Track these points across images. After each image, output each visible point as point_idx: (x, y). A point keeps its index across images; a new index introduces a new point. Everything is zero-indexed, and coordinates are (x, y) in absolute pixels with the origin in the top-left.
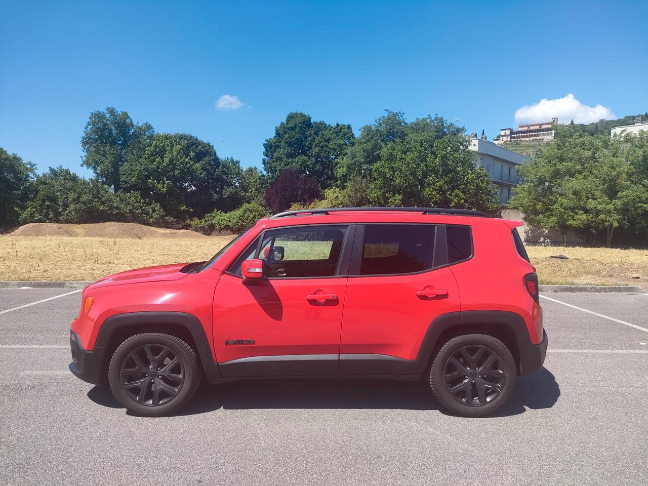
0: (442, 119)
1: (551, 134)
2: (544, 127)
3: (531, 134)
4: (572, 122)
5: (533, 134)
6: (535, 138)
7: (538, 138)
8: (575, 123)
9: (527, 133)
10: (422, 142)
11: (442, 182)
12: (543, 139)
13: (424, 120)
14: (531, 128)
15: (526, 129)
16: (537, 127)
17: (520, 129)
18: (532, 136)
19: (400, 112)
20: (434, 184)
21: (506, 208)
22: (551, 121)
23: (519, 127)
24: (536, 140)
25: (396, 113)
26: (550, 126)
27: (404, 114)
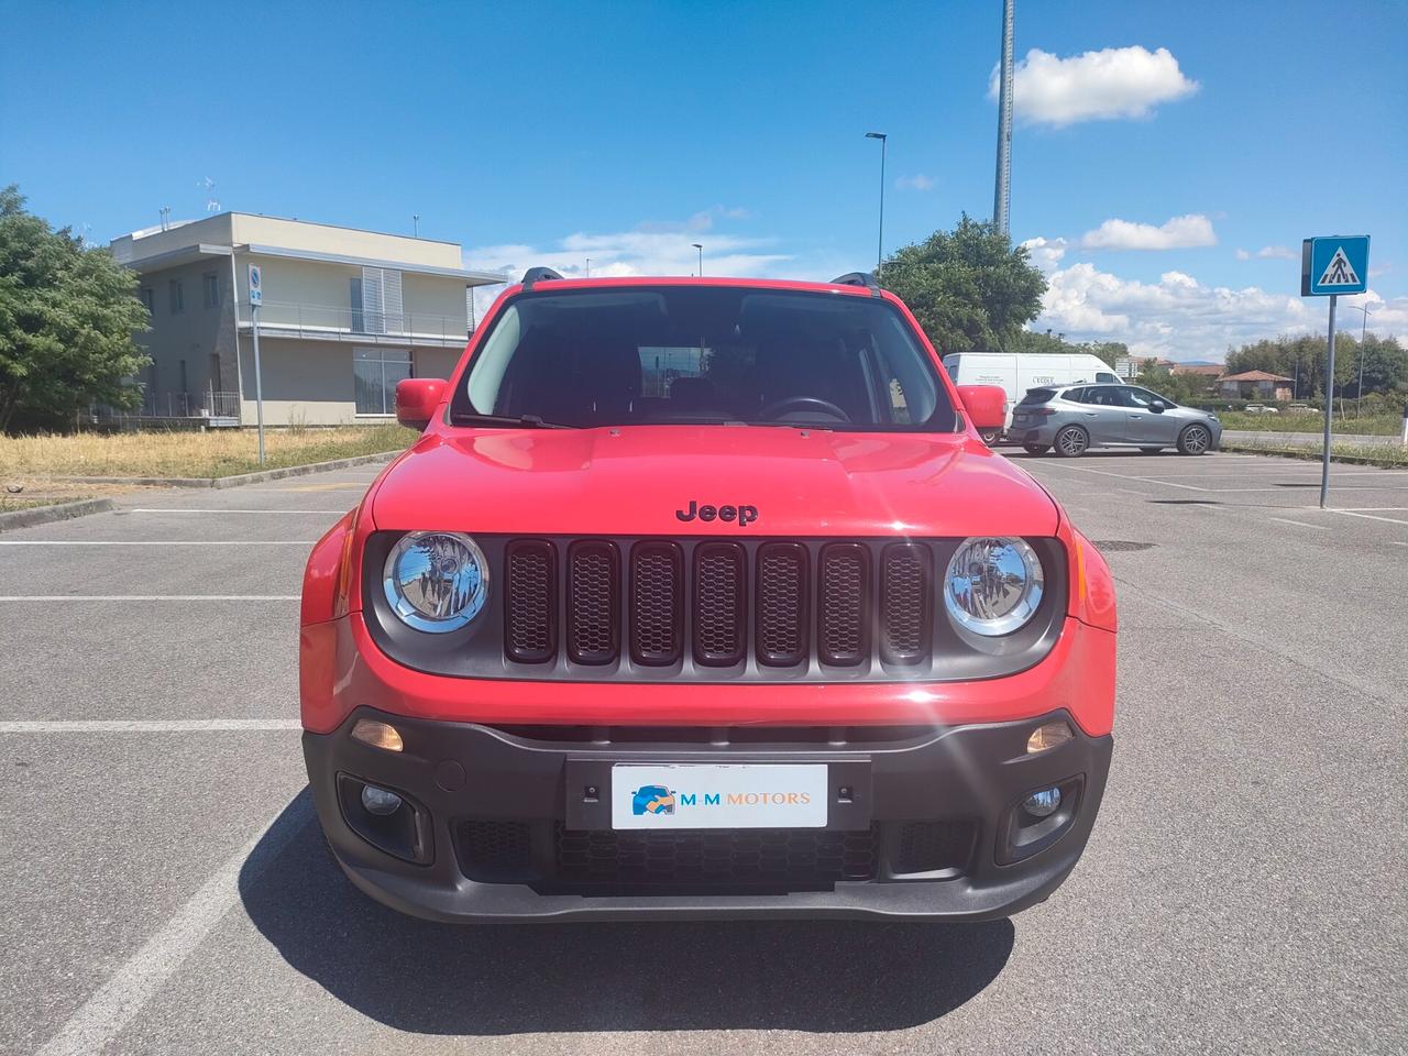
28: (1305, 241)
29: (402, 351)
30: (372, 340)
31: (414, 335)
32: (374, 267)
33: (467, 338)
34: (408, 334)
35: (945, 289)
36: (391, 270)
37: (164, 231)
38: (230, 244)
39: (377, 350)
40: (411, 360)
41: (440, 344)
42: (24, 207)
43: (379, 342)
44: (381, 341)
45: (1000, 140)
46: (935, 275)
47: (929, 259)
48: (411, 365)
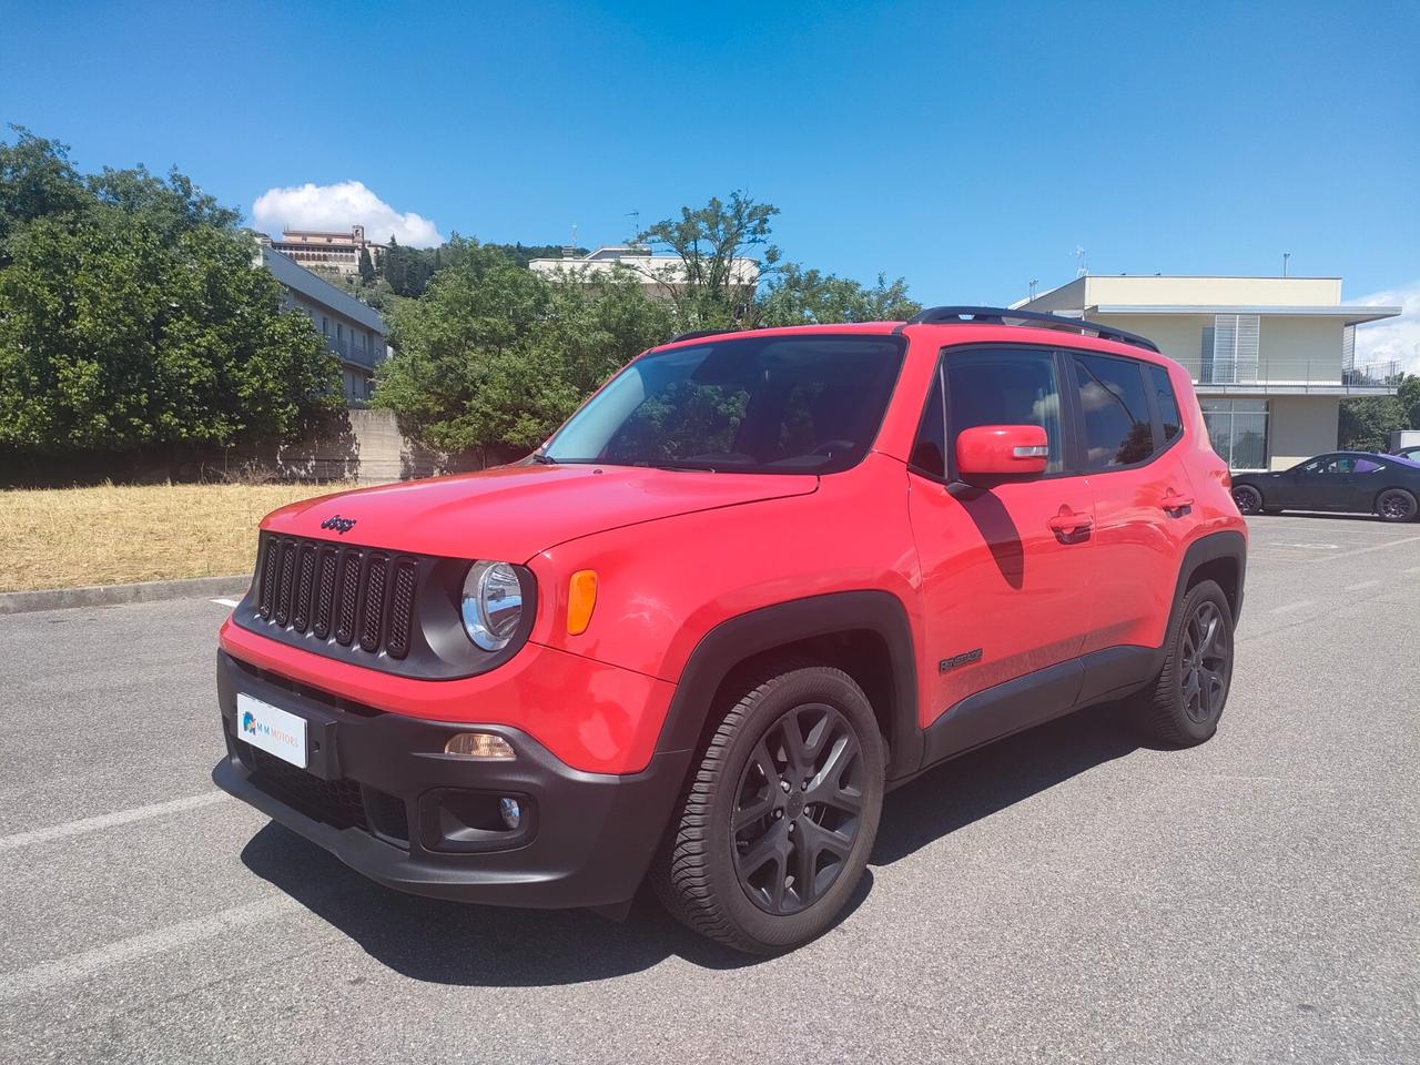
0: (188, 182)
1: (353, 259)
2: (336, 241)
3: (311, 253)
4: (393, 239)
5: (316, 253)
6: (320, 263)
7: (326, 264)
8: (399, 242)
9: (302, 249)
10: (147, 231)
11: (211, 336)
12: (337, 268)
13: (130, 174)
14: (311, 240)
15: (298, 240)
16: (323, 241)
17: (286, 239)
18: (314, 258)
19: (57, 143)
20: (190, 339)
21: (361, 407)
22: (351, 231)
23: (285, 234)
24: (323, 267)
25: (47, 142)
26: (349, 242)
27: (69, 149)
29: (1258, 401)
30: (1220, 391)
31: (1270, 383)
32: (1229, 314)
33: (1340, 383)
34: (1264, 383)
36: (1248, 317)
37: (1031, 301)
38: (1082, 307)
39: (1227, 401)
40: (1267, 410)
41: (1302, 392)
42: (907, 295)
43: (1228, 392)
44: (1230, 391)
48: (1267, 416)
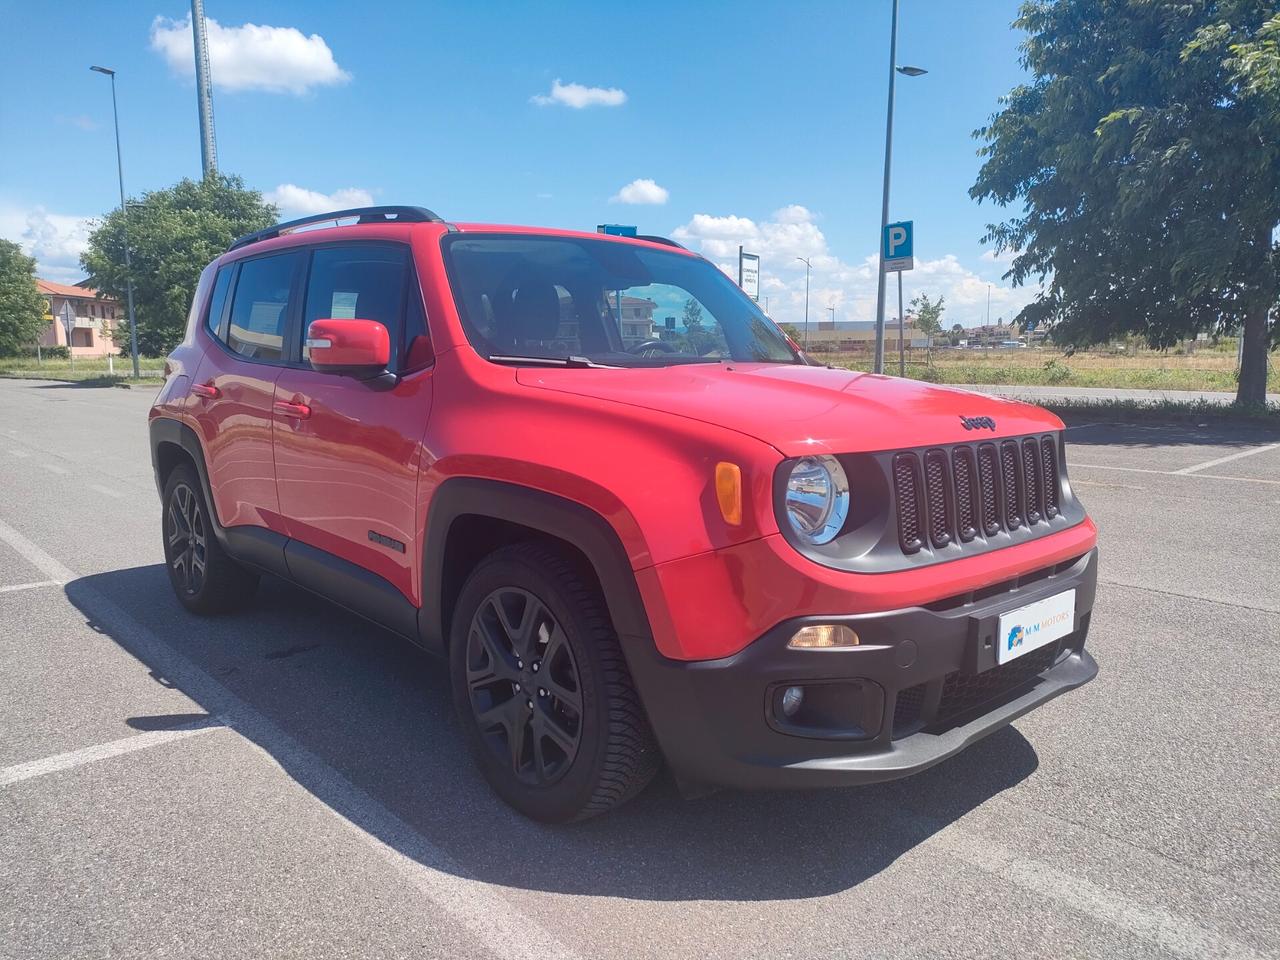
28: (599, 227)
35: (202, 236)
45: (200, 95)
46: (189, 221)
47: (181, 205)
